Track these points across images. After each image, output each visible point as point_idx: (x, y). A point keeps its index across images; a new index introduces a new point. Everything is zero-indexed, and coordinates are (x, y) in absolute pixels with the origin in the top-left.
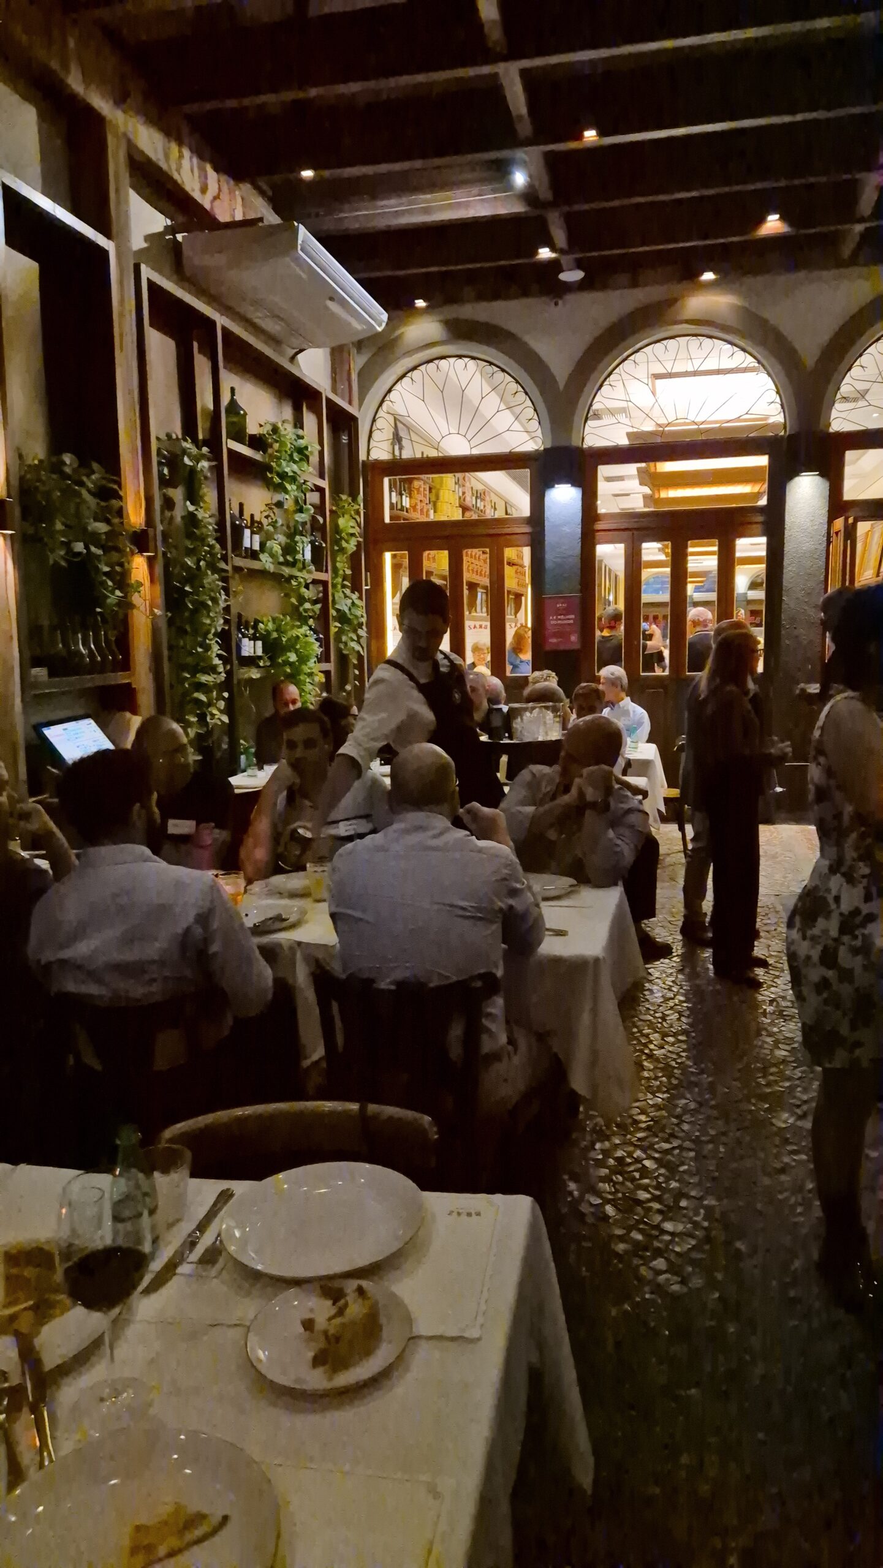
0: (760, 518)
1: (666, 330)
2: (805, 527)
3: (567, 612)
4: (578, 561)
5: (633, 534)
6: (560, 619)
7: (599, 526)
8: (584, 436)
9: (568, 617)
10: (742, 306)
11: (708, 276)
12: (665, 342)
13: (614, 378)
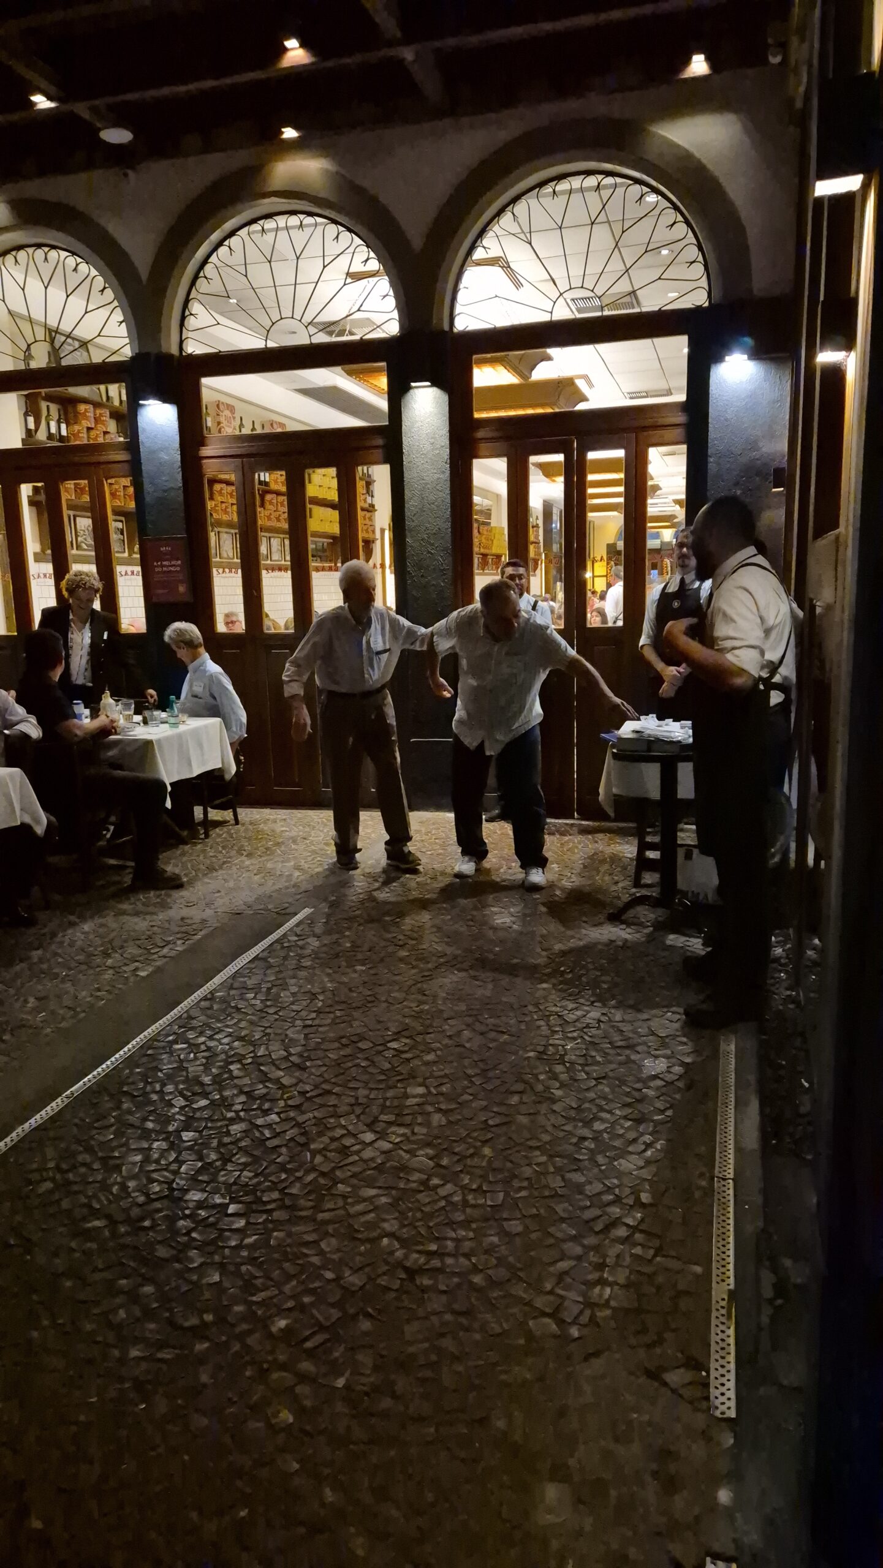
0: (380, 441)
1: (257, 206)
2: (425, 452)
3: (172, 556)
4: (180, 496)
5: (243, 461)
6: (165, 566)
7: (206, 451)
8: (181, 342)
9: (173, 563)
10: (337, 173)
11: (289, 133)
12: (262, 222)
13: (209, 269)
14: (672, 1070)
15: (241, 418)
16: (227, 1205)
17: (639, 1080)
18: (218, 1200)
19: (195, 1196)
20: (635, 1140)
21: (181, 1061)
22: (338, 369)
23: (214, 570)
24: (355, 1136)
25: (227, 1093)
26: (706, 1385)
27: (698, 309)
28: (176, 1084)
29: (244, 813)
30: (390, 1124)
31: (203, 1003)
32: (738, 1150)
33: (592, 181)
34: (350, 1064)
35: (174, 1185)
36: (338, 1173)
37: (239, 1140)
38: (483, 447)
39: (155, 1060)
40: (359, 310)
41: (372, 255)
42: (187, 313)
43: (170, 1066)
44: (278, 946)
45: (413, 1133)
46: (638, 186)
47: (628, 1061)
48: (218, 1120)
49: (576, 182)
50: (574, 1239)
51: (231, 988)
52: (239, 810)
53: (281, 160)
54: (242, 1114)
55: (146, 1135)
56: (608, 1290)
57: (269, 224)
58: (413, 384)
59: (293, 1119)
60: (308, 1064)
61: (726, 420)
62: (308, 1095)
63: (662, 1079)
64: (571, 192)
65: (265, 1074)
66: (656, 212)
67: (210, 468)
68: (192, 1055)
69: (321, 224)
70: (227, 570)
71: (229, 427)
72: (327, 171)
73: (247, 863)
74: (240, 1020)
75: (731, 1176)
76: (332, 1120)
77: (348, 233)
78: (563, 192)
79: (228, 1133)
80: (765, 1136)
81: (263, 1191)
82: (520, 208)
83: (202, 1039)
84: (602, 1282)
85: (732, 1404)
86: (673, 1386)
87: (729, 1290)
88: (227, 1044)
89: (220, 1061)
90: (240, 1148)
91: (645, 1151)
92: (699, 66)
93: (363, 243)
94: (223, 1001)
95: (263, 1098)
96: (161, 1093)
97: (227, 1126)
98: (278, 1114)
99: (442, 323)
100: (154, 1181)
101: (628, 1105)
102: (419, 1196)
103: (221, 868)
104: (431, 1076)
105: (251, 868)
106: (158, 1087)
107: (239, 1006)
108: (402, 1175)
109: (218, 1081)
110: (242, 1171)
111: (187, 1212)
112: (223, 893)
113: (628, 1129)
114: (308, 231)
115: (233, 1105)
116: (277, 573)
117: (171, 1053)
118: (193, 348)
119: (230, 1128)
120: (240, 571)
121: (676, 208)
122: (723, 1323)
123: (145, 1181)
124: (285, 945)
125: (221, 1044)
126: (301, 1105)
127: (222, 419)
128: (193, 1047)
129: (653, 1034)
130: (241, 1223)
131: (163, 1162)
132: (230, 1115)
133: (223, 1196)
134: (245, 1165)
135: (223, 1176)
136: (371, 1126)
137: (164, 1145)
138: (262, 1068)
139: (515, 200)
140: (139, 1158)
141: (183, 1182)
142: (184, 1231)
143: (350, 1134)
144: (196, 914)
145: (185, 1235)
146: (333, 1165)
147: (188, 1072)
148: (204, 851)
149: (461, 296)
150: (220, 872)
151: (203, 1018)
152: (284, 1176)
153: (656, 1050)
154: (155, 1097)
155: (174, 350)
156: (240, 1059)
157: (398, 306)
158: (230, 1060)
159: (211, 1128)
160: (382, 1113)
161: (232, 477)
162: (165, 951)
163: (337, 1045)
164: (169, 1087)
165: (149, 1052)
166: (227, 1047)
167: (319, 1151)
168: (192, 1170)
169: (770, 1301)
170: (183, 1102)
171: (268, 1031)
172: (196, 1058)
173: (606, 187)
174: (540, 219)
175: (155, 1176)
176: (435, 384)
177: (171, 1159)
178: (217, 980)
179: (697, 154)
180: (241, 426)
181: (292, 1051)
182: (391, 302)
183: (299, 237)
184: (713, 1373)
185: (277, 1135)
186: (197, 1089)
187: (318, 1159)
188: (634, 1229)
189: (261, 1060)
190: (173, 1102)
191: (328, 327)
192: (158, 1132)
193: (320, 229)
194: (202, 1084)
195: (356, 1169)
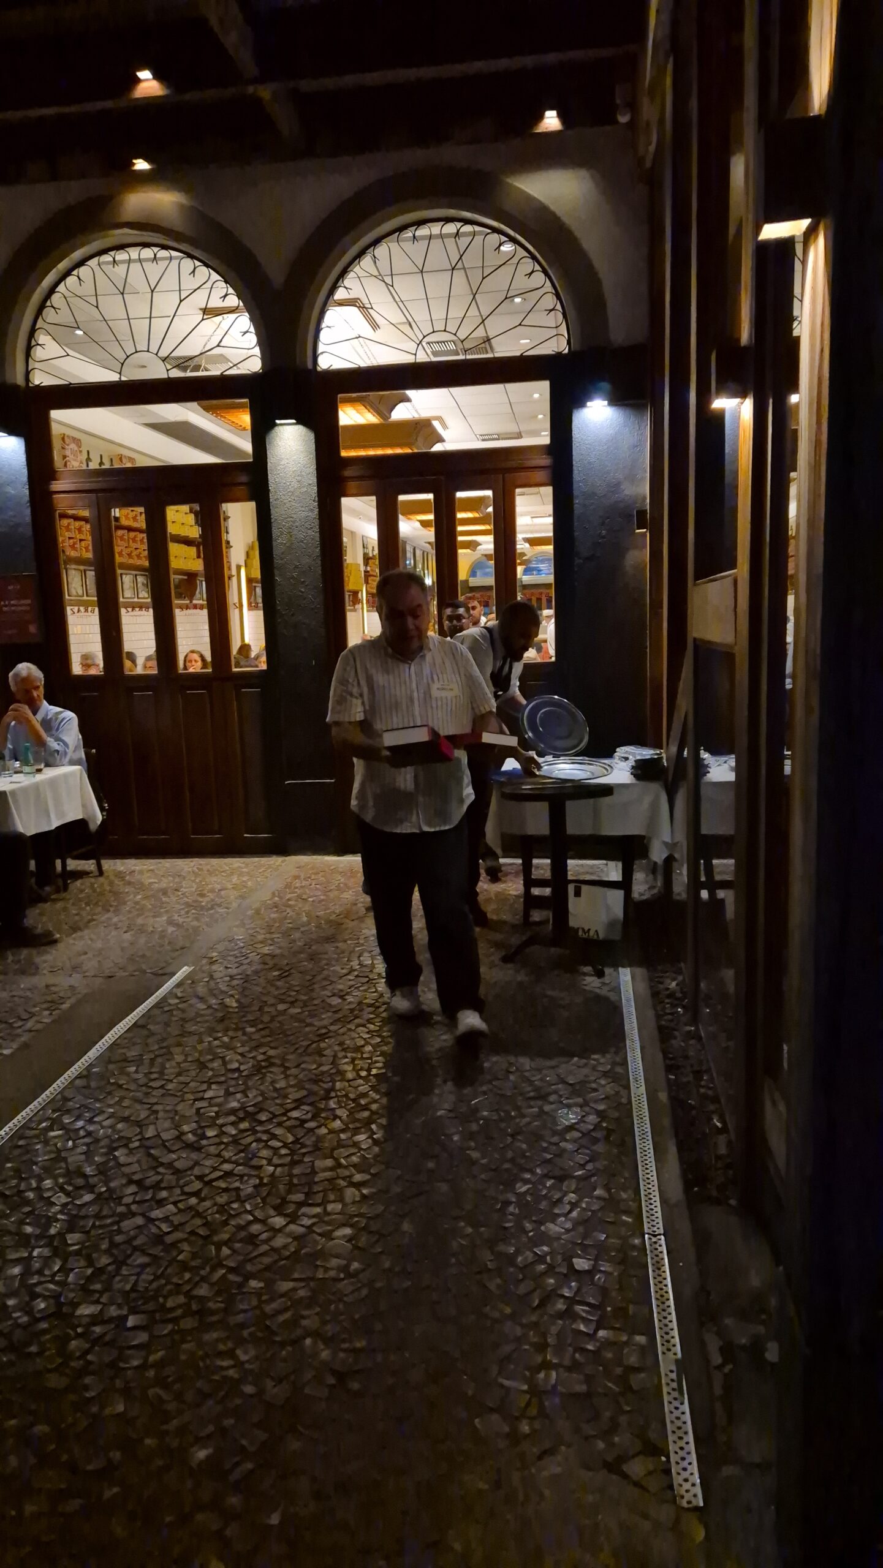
0: (244, 478)
1: (107, 236)
2: (292, 489)
3: (22, 595)
4: (29, 532)
5: (97, 497)
6: (13, 605)
7: (56, 486)
8: (27, 373)
9: (23, 602)
10: (192, 206)
11: (141, 165)
12: (112, 253)
13: (56, 299)
14: (587, 1119)
15: (88, 452)
16: (126, 1318)
17: (555, 1133)
18: (113, 1311)
19: (86, 1310)
20: (560, 1200)
21: (59, 1151)
22: (194, 405)
23: (68, 609)
24: (263, 1222)
25: (112, 1185)
26: (667, 1472)
27: (558, 356)
28: (55, 1178)
29: (107, 864)
30: (301, 1204)
31: (78, 1082)
32: (664, 1201)
33: (451, 228)
34: (249, 1139)
35: (62, 1300)
36: (249, 1267)
37: (135, 1238)
38: (352, 485)
39: (28, 1152)
40: (218, 346)
41: (231, 290)
42: (33, 343)
43: (46, 1158)
44: (157, 1012)
45: (326, 1213)
46: (496, 235)
47: (542, 1112)
48: (106, 1217)
49: (435, 229)
50: (512, 1317)
51: (110, 1062)
52: (103, 862)
53: (132, 192)
54: (134, 1207)
55: (25, 1241)
56: (554, 1374)
57: (121, 256)
58: (278, 422)
59: (191, 1208)
60: (204, 1142)
61: (590, 463)
62: (206, 1179)
63: (577, 1130)
64: (430, 237)
65: (155, 1158)
66: (515, 260)
67: (62, 503)
68: (70, 1143)
69: (176, 258)
70: (82, 609)
71: (75, 460)
72: (182, 206)
73: (115, 919)
74: (122, 1098)
75: (662, 1232)
76: (235, 1206)
77: (205, 268)
78: (423, 238)
79: (119, 1232)
80: (688, 1186)
81: (166, 1297)
82: (381, 250)
83: (80, 1124)
84: (546, 1366)
85: (698, 1490)
86: (635, 1478)
87: (677, 1361)
88: (110, 1127)
89: (102, 1147)
90: (135, 1249)
91: (570, 1212)
92: (551, 121)
93: (219, 278)
94: (101, 1076)
95: (157, 1187)
96: (38, 1189)
97: (117, 1223)
98: (175, 1203)
99: (306, 362)
100: (38, 1296)
101: (549, 1161)
102: (341, 1285)
103: (86, 926)
104: (340, 1145)
105: (120, 925)
106: (34, 1184)
107: (121, 1082)
108: (318, 1263)
109: (102, 1171)
110: (138, 1274)
111: (79, 1330)
112: (90, 955)
113: (550, 1189)
114: (163, 264)
115: (122, 1197)
116: (137, 612)
117: (46, 1142)
118: (40, 379)
119: (122, 1224)
120: (97, 609)
121: (534, 258)
122: (675, 1399)
123: (27, 1299)
124: (166, 1009)
125: (103, 1127)
126: (200, 1190)
127: (68, 453)
128: (70, 1133)
129: (564, 1082)
130: (142, 1337)
131: (47, 1272)
132: (121, 1209)
133: (120, 1306)
134: (144, 1266)
135: (120, 1281)
136: (279, 1210)
137: (46, 1252)
138: (152, 1151)
139: (376, 242)
140: (16, 1270)
141: (71, 1295)
142: (78, 1354)
143: (256, 1220)
144: (63, 982)
145: (79, 1358)
146: (241, 1258)
147: (67, 1163)
148: (65, 909)
149: (323, 335)
150: (86, 932)
151: (79, 1098)
152: (187, 1276)
153: (567, 1098)
154: (31, 1195)
155: (20, 380)
156: (125, 1142)
157: (260, 343)
158: (115, 1145)
159: (101, 1227)
160: (289, 1192)
161: (86, 513)
162: (29, 1024)
163: (232, 1118)
164: (48, 1181)
165: (21, 1143)
166: (110, 1130)
167: (226, 1243)
168: (81, 1279)
169: (719, 1368)
170: (64, 1199)
171: (155, 1108)
172: (75, 1147)
173: (466, 234)
174: (401, 263)
175: (38, 1289)
176: (299, 422)
177: (56, 1268)
178: (93, 1054)
179: (552, 208)
180: (88, 460)
181: (186, 1128)
182: (252, 339)
183: (154, 271)
184: (673, 1458)
185: (176, 1228)
186: (80, 1182)
187: (225, 1251)
188: (571, 1301)
189: (148, 1143)
190: (52, 1199)
191: (183, 363)
192: (38, 1237)
193: (175, 263)
194: (85, 1176)
195: (267, 1260)
